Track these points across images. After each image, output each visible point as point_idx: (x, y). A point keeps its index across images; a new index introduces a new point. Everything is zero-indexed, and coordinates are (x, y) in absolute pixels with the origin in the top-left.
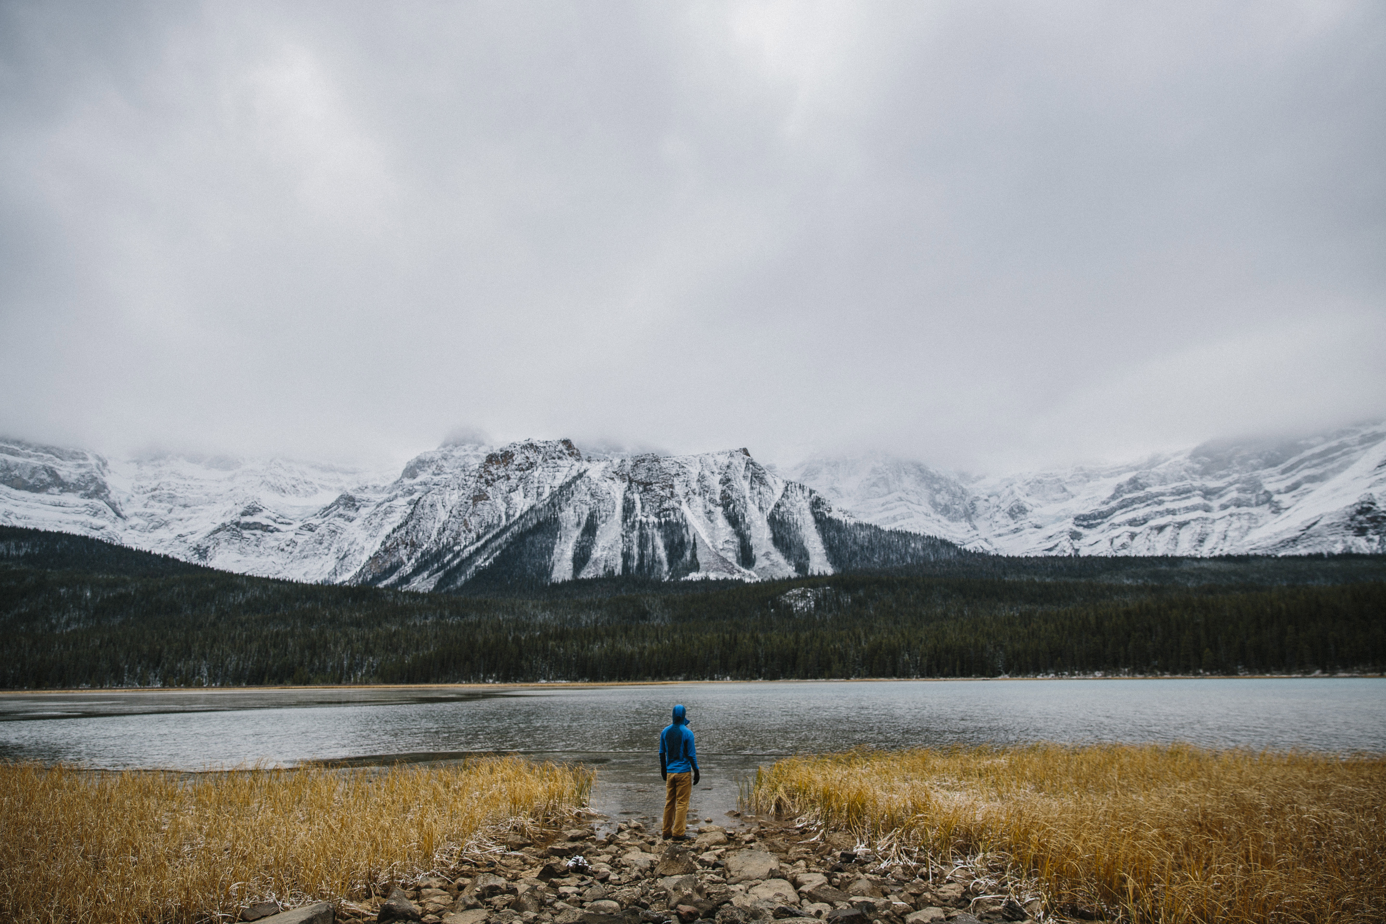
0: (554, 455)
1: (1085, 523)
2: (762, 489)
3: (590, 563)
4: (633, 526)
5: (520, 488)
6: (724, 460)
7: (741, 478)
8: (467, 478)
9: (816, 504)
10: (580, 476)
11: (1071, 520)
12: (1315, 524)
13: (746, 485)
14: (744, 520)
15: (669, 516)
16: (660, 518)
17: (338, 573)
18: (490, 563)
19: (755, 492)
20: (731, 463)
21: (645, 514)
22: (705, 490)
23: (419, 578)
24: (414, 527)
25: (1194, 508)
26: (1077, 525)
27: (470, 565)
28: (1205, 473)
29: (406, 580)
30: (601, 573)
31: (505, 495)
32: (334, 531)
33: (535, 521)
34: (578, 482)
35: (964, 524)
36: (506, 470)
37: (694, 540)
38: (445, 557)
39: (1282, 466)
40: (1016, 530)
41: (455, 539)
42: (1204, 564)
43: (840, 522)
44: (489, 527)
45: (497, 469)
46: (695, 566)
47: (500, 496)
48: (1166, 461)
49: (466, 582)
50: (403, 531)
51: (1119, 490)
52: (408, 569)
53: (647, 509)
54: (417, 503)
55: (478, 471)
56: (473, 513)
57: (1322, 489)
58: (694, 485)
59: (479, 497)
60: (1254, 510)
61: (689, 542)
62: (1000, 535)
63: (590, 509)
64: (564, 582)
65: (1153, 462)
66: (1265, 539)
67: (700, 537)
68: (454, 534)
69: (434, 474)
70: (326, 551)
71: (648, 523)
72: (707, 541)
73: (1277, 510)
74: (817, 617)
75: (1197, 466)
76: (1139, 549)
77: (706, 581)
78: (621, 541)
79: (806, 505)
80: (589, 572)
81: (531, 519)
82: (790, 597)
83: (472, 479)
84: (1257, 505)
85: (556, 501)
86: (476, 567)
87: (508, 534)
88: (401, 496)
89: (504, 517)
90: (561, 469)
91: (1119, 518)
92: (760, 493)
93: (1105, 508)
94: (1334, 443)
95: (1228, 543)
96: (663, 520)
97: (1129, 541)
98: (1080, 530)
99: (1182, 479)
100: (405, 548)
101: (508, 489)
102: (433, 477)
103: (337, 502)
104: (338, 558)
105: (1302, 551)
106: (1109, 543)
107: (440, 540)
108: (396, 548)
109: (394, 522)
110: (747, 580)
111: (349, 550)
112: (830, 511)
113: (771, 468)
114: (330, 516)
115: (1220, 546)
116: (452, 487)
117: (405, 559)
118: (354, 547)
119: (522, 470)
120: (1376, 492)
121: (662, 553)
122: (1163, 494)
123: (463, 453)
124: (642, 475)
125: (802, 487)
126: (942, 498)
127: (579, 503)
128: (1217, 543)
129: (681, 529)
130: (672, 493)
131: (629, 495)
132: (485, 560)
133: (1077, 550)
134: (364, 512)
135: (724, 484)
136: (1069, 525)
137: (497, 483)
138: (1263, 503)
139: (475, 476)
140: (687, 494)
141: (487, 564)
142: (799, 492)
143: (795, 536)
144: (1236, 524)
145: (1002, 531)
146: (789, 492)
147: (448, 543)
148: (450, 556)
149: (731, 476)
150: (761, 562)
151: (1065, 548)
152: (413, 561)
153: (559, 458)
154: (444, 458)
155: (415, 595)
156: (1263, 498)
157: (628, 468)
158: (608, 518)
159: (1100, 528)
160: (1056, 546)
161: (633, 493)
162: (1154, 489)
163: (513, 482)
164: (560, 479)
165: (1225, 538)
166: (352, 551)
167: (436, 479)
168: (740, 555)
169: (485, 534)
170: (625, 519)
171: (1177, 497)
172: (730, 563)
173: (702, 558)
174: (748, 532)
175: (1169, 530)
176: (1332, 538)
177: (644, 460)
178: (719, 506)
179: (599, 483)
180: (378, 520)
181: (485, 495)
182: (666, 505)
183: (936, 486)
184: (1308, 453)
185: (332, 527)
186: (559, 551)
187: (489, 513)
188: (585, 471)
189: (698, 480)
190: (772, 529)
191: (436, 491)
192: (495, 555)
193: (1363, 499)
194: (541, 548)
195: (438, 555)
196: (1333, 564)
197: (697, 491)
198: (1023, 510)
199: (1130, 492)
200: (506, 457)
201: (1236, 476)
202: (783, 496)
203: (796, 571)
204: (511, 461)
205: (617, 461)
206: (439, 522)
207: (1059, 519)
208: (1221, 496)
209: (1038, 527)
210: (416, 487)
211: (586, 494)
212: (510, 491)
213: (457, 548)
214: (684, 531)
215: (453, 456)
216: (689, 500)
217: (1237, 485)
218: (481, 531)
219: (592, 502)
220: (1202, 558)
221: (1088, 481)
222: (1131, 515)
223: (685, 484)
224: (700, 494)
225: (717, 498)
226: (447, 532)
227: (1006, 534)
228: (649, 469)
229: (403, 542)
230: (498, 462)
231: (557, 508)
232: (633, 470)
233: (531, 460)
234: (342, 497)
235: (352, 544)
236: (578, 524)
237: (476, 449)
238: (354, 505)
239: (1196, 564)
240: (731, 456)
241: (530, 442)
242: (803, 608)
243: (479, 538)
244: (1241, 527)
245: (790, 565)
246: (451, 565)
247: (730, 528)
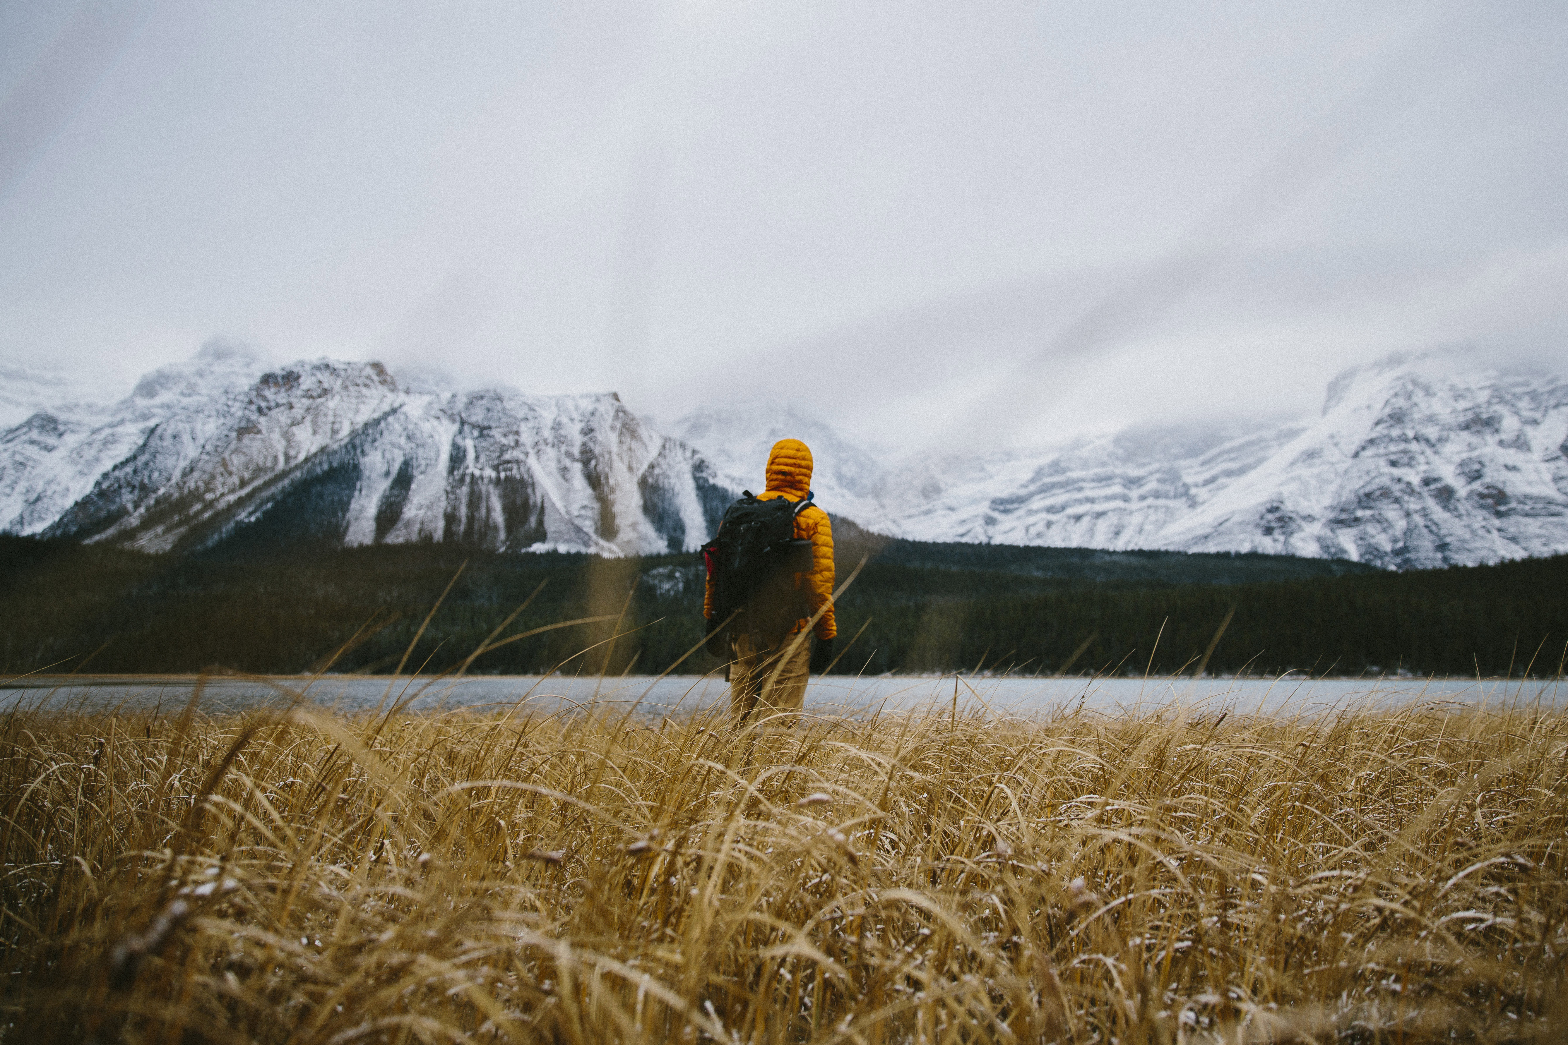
0: (358, 381)
1: (1001, 508)
2: (634, 444)
3: (400, 525)
4: (462, 480)
5: (308, 419)
6: (587, 405)
7: (608, 429)
8: (230, 403)
9: (699, 467)
10: (394, 411)
11: (987, 503)
12: (1226, 520)
13: (613, 437)
14: (608, 482)
15: (511, 469)
16: (498, 472)
17: (25, 522)
18: (257, 519)
19: (625, 447)
20: (596, 409)
21: (479, 466)
22: (560, 440)
23: (150, 534)
24: (147, 464)
25: (1114, 497)
26: (994, 510)
27: (228, 520)
28: (1128, 458)
29: (131, 534)
30: (414, 538)
31: (285, 429)
32: (21, 464)
33: (326, 467)
34: (391, 419)
35: (871, 501)
36: (289, 396)
37: (542, 503)
38: (191, 506)
39: (1202, 458)
40: (928, 512)
41: (207, 483)
42: (1115, 558)
43: (725, 491)
44: (259, 470)
45: (276, 393)
46: (541, 535)
47: (277, 430)
48: (1089, 443)
49: (221, 542)
50: (129, 469)
51: (1039, 473)
52: (134, 520)
53: (483, 459)
54: (153, 431)
55: (247, 394)
56: (236, 451)
57: (1237, 483)
58: (547, 434)
59: (246, 429)
60: (1171, 503)
61: (535, 505)
62: (910, 517)
63: (405, 455)
64: (361, 546)
65: (1077, 444)
66: (1179, 534)
67: (550, 500)
68: (206, 477)
69: (183, 394)
70: (8, 490)
71: (482, 478)
72: (559, 505)
73: (1193, 504)
74: (685, 602)
75: (1120, 452)
76: (1055, 539)
77: (553, 555)
78: (444, 498)
79: (686, 468)
80: (398, 537)
81: (320, 464)
82: (654, 577)
83: (238, 404)
84: (1175, 497)
85: (358, 442)
86: (238, 523)
87: (286, 482)
88: (131, 421)
89: (281, 459)
90: (367, 400)
91: (1037, 503)
92: (630, 449)
93: (1023, 492)
94: (1253, 437)
95: (1143, 537)
96: (503, 475)
97: (1045, 529)
98: (996, 515)
99: (1104, 464)
100: (132, 492)
101: (289, 421)
102: (181, 398)
103: (29, 424)
104: (26, 501)
105: (1211, 548)
106: (1024, 531)
107: (185, 483)
108: (118, 492)
109: (117, 456)
110: (606, 555)
111: (45, 491)
112: (715, 476)
113: (648, 420)
114: (17, 441)
115: (1135, 540)
116: (207, 413)
117: (130, 506)
118: (54, 487)
119: (311, 397)
120: (1286, 490)
121: (498, 516)
122: (1084, 480)
123: (229, 370)
124: (478, 416)
125: (683, 446)
126: (848, 470)
127: (389, 447)
128: (1132, 537)
129: (526, 487)
130: (517, 442)
131: (459, 440)
132: (251, 514)
133: (990, 538)
134: (71, 440)
135: (586, 434)
136: (984, 508)
137: (274, 413)
138: (1181, 495)
139: (242, 401)
140: (537, 444)
141: (253, 519)
142: (679, 451)
143: (670, 505)
144: (1153, 517)
145: (913, 511)
146: (667, 451)
147: (197, 488)
148: (198, 507)
149: (595, 424)
150: (626, 534)
151: (978, 535)
152: (142, 510)
153: (366, 386)
154: (200, 374)
155: (139, 555)
156: (1181, 490)
157: (460, 404)
158: (429, 468)
159: (1017, 514)
160: (969, 531)
161: (464, 438)
162: (1074, 475)
163: (298, 412)
164: (365, 414)
165: (1141, 531)
166: (49, 493)
167: (186, 401)
168: (599, 524)
169: (252, 479)
170: (451, 471)
171: (1098, 484)
172: (586, 534)
173: (551, 525)
174: (611, 497)
175: (1086, 521)
176: (1241, 537)
177: (482, 398)
178: (577, 460)
179: (420, 422)
180: (93, 452)
181: (255, 427)
182: (507, 456)
183: (843, 455)
184: (1227, 445)
185: (18, 458)
186: (358, 507)
187: (259, 452)
188: (401, 406)
189: (553, 428)
190: (643, 495)
191: (183, 417)
192: (264, 508)
193: (1273, 497)
194: (333, 502)
195: (182, 504)
196: (1238, 563)
197: (550, 440)
198: (937, 490)
199: (1051, 475)
200: (290, 379)
201: (1157, 465)
202: (660, 455)
203: (669, 546)
204: (295, 384)
205: (446, 396)
206: (185, 458)
207: (975, 501)
208: (1140, 486)
209: (951, 509)
210: (155, 411)
211: (400, 436)
212: (293, 424)
213: (209, 496)
214: (529, 490)
215: (212, 372)
216: (539, 451)
217: (1158, 475)
218: (247, 475)
219: (408, 446)
220: (1114, 552)
221: (1008, 461)
222: (1049, 502)
223: (534, 431)
224: (553, 445)
225: (576, 452)
226: (196, 474)
227: (916, 516)
228: (489, 410)
229: (129, 484)
230: (276, 384)
231: (359, 451)
232: (467, 409)
233: (326, 385)
234: (36, 416)
235: (49, 482)
236: (387, 474)
237: (248, 365)
238: (55, 429)
239: (1107, 558)
240: (598, 400)
241: (325, 361)
242: (668, 591)
243: (243, 484)
244: (1157, 521)
245: (662, 538)
246: (200, 519)
247: (589, 491)
